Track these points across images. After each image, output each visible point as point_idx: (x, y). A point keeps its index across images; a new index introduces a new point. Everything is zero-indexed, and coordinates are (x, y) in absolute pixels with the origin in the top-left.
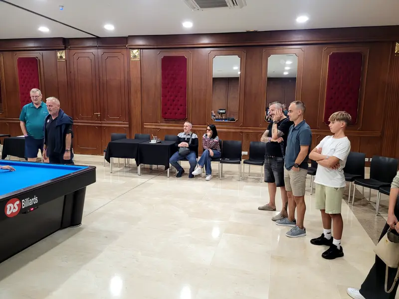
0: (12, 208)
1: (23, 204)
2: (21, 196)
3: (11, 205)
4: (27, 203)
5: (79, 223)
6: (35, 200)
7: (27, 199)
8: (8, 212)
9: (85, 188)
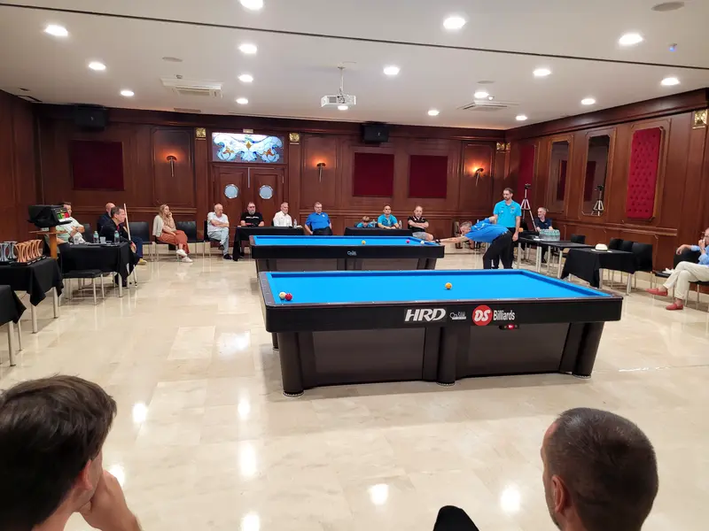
0: (482, 315)
1: (495, 315)
2: (494, 306)
3: (480, 312)
4: (500, 316)
5: (588, 374)
6: (511, 316)
7: (501, 312)
8: (476, 319)
9: (603, 324)
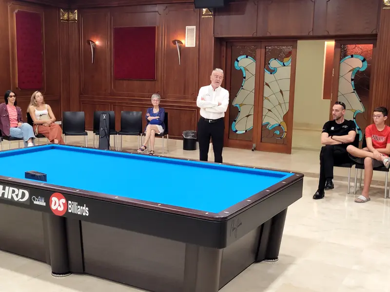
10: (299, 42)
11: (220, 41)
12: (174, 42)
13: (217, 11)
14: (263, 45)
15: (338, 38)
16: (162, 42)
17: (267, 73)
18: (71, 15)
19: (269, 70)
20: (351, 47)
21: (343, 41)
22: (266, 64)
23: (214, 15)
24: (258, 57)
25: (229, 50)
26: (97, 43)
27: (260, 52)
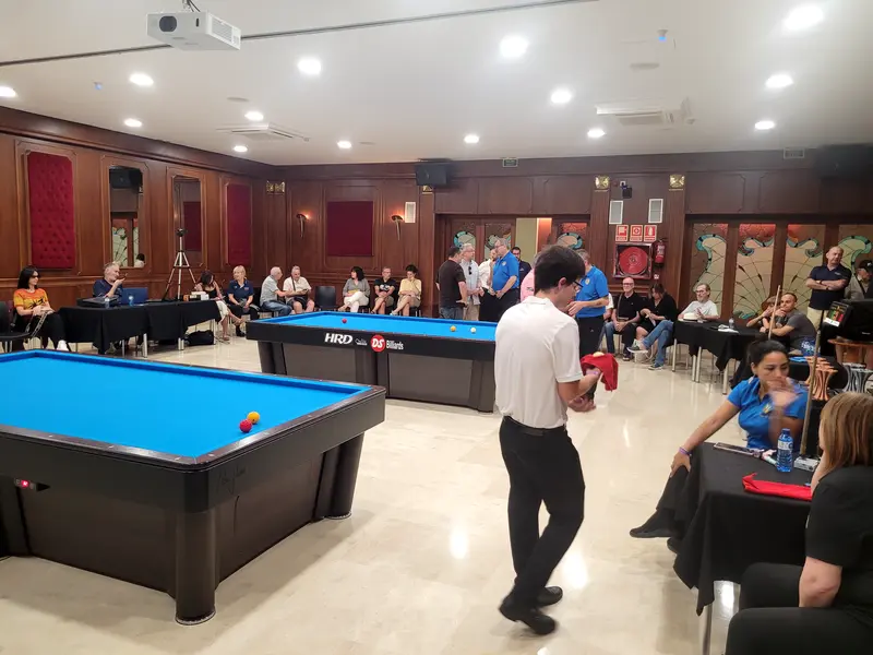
10: (518, 219)
11: (439, 217)
12: (394, 218)
13: (437, 188)
14: (483, 221)
15: (554, 217)
16: (380, 217)
17: (487, 249)
18: (277, 187)
19: (489, 246)
20: (566, 225)
21: (559, 219)
22: (486, 241)
23: (435, 192)
24: (478, 235)
25: (448, 226)
26: (307, 216)
27: (481, 229)
